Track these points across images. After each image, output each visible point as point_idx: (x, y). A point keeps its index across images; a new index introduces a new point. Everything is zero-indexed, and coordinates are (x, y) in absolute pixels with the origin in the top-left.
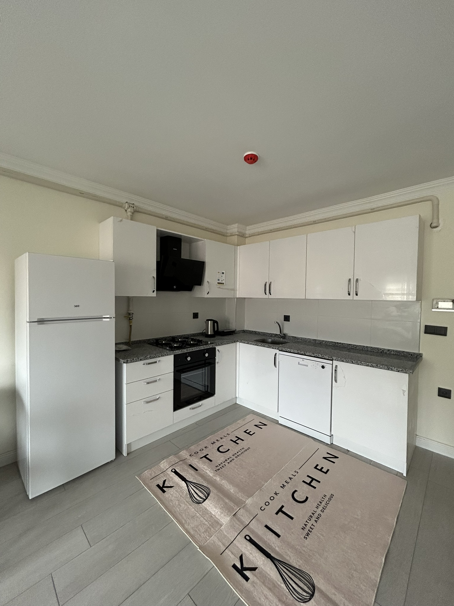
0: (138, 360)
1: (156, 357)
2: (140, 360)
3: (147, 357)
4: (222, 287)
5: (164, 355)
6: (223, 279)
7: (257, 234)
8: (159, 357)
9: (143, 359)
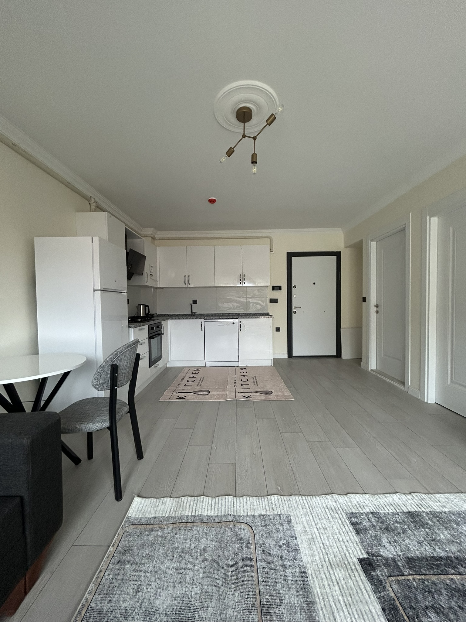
5: (143, 325)
7: (167, 238)
9: (138, 326)
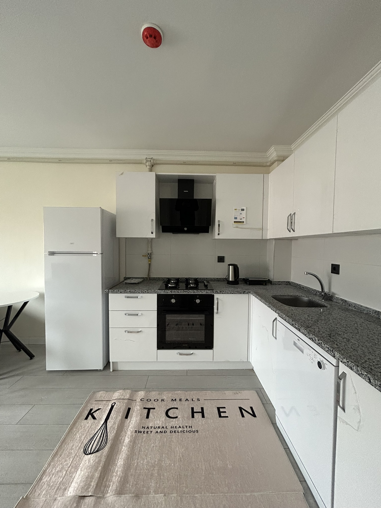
0: (118, 292)
1: (136, 293)
2: (120, 292)
3: (127, 291)
4: (241, 226)
5: (145, 292)
6: (242, 216)
8: (139, 293)
9: (123, 292)
